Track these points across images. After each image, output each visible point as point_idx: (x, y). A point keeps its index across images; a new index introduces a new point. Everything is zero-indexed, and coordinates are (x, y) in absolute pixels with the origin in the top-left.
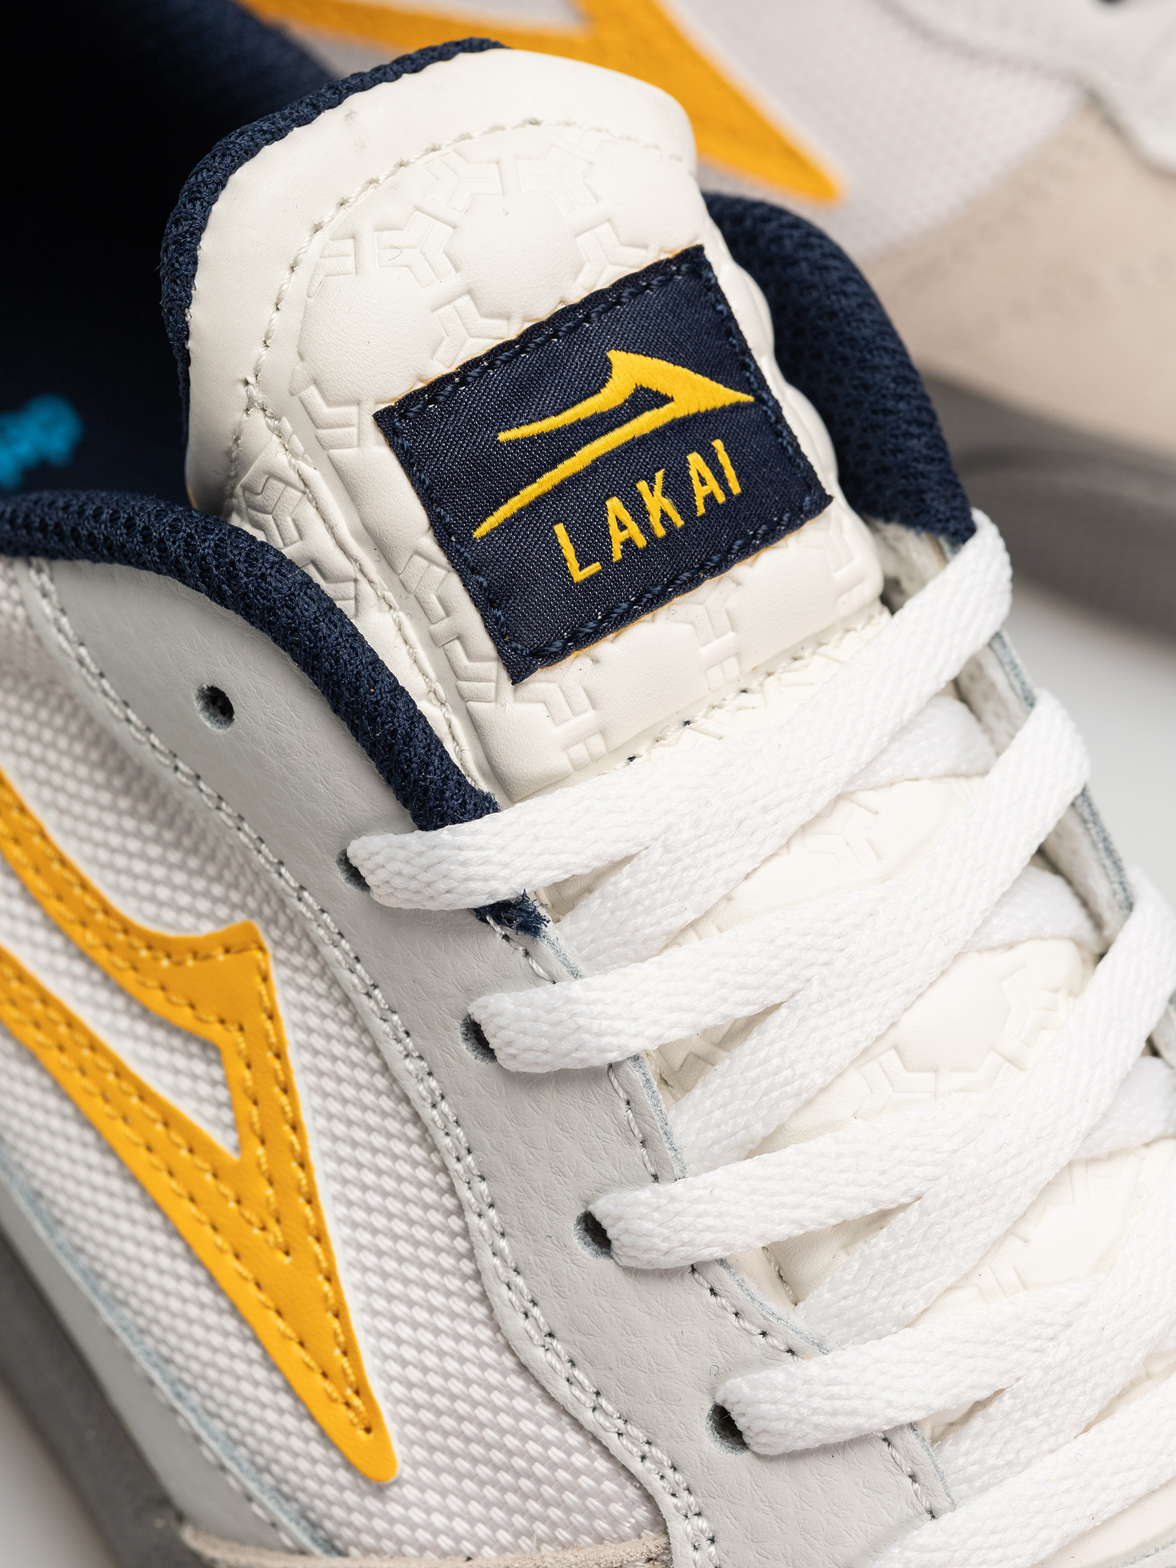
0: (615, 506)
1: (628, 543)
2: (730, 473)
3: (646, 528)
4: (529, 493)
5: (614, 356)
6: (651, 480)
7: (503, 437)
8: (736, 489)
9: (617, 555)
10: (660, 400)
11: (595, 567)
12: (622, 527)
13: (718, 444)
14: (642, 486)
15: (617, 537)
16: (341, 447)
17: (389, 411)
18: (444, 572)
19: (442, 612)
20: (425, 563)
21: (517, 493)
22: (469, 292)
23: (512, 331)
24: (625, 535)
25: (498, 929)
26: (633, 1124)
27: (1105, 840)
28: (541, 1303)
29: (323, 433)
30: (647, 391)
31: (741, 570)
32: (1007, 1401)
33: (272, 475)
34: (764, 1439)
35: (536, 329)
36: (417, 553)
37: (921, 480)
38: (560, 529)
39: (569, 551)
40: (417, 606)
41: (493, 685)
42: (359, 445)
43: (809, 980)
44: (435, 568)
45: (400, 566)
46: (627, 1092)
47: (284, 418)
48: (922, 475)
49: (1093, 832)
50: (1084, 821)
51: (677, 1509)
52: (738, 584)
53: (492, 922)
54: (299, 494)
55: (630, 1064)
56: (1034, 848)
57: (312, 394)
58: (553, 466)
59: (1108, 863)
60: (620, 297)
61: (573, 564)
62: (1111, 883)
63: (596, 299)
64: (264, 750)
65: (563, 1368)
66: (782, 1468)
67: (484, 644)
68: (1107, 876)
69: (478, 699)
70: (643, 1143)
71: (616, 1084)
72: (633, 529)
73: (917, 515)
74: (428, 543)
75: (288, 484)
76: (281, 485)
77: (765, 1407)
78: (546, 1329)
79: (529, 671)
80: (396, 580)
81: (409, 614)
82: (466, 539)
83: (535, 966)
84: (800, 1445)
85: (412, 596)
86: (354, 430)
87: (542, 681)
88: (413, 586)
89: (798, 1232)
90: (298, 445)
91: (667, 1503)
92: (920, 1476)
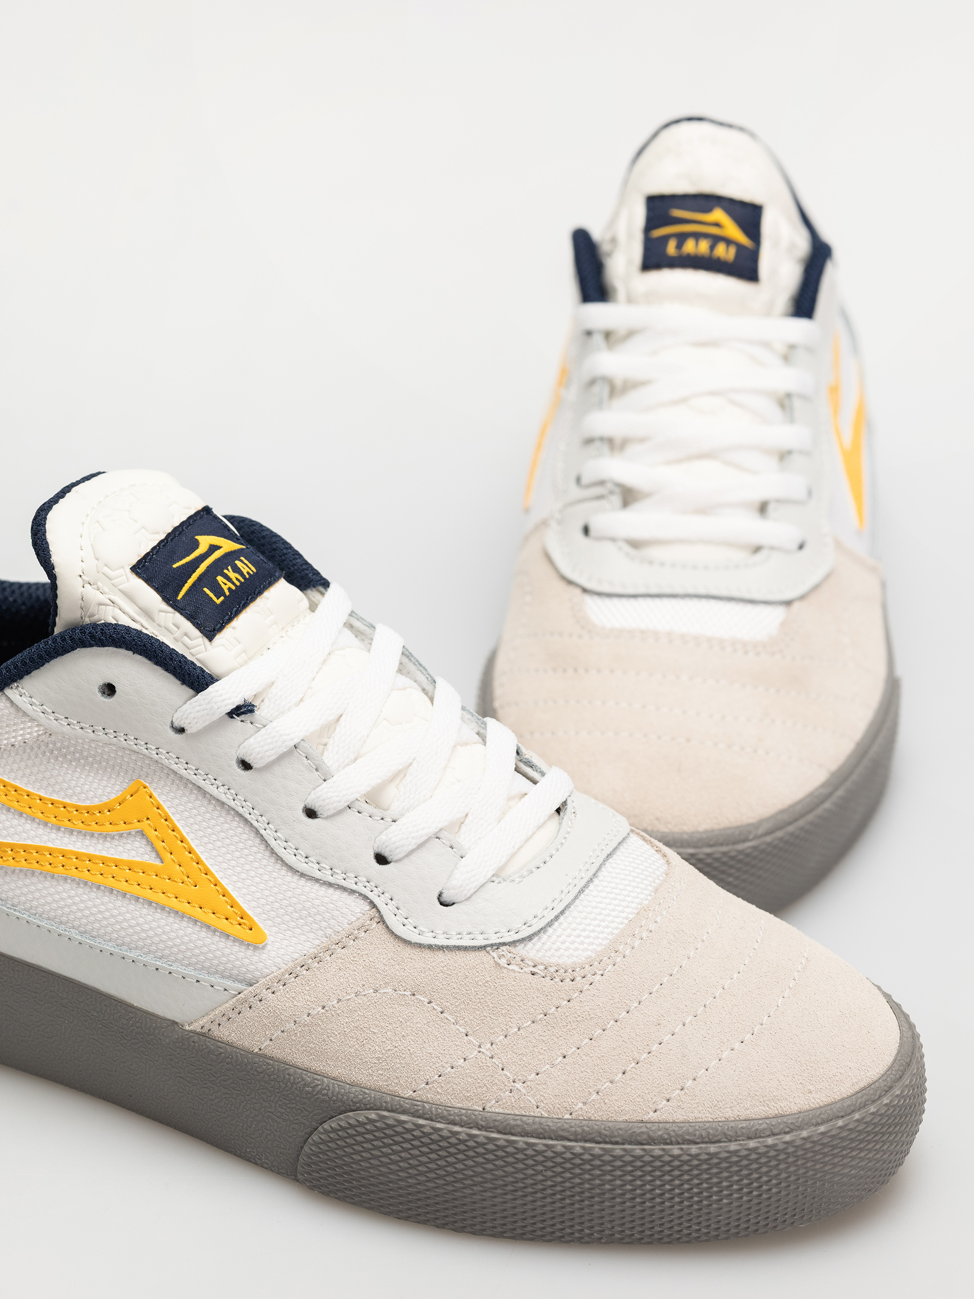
0: (220, 579)
1: (229, 589)
2: (250, 565)
3: (233, 583)
4: (190, 582)
5: (197, 537)
6: (228, 570)
7: (175, 566)
8: (255, 571)
9: (227, 593)
10: (219, 548)
11: (222, 598)
12: (226, 584)
13: (242, 558)
14: (226, 571)
15: (225, 588)
16: (122, 584)
17: (134, 566)
18: (172, 615)
19: (177, 629)
20: (164, 614)
21: (186, 582)
22: (143, 528)
23: (163, 537)
24: (227, 587)
25: (238, 718)
26: (311, 764)
27: (417, 661)
28: (300, 847)
29: (113, 581)
30: (213, 545)
31: (266, 594)
32: (470, 817)
33: (100, 604)
34: (398, 851)
35: (169, 535)
36: (161, 611)
37: (306, 571)
38: (205, 589)
39: (212, 595)
40: (166, 631)
41: (203, 646)
42: (128, 581)
43: (348, 704)
44: (168, 614)
45: (156, 618)
46: (304, 753)
47: (98, 583)
48: (305, 569)
49: (412, 659)
50: (408, 657)
51: (375, 894)
52: (268, 599)
53: (236, 717)
54: (112, 607)
55: (303, 742)
56: (401, 653)
57: (106, 570)
58: (194, 571)
59: (421, 668)
60: (189, 523)
61: (214, 598)
62: (425, 675)
63: (182, 524)
64: (131, 696)
65: (316, 866)
66: (406, 861)
67: (195, 632)
68: (423, 673)
69: (200, 653)
70: (317, 770)
71: (301, 753)
72: (230, 585)
73: (309, 583)
74: (164, 606)
75: (106, 605)
76: (104, 607)
77: (393, 839)
78: (305, 855)
79: (214, 636)
80: (155, 624)
81: (164, 636)
82: (175, 601)
83: (257, 725)
84: (411, 848)
85: (163, 628)
86: (124, 577)
87: (219, 638)
88: (163, 624)
89: (380, 781)
90: (106, 589)
91: (371, 896)
92: (454, 846)
